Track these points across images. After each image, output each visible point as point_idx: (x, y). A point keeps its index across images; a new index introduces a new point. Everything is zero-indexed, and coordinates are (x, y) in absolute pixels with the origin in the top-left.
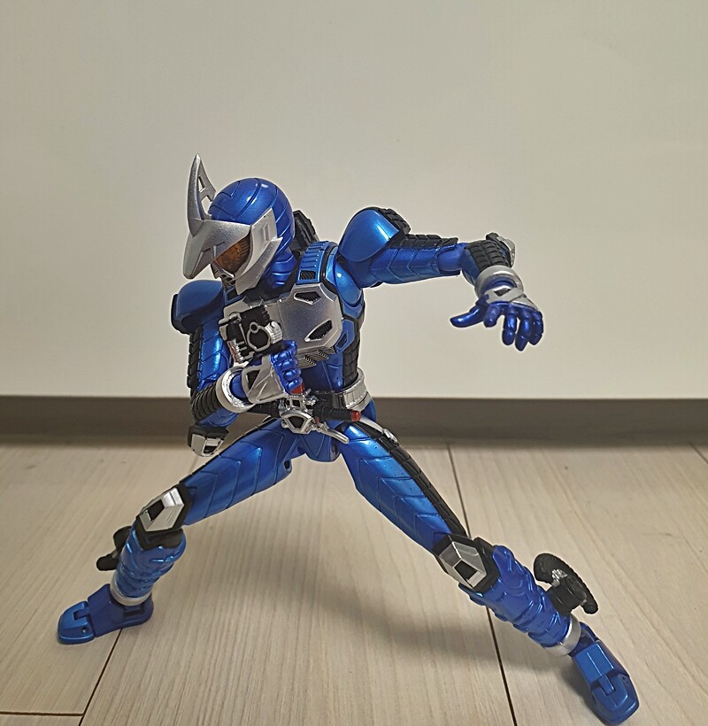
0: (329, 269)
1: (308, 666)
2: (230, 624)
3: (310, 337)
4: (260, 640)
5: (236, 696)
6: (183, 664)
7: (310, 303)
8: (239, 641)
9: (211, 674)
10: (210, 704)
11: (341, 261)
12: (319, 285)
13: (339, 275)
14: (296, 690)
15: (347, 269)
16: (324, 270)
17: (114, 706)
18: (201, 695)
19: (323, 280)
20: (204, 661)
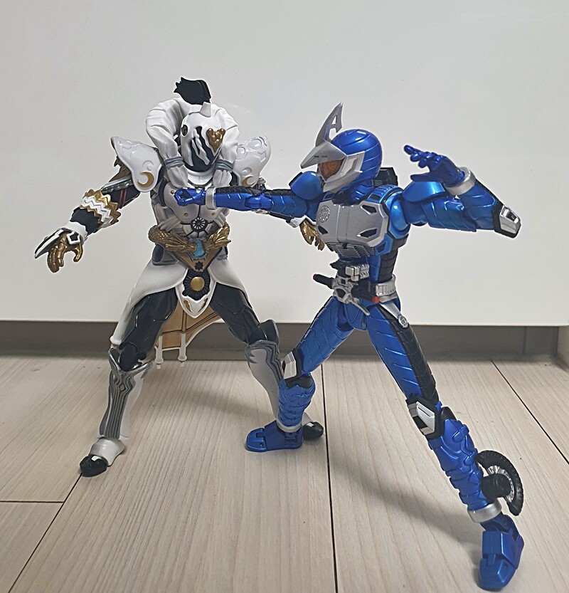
0: (390, 200)
1: (206, 480)
2: (160, 457)
3: (361, 235)
4: (178, 466)
5: (159, 494)
6: (128, 478)
7: (369, 213)
8: (164, 466)
9: (145, 483)
10: (143, 497)
11: (400, 198)
12: (379, 205)
13: (396, 207)
14: (197, 492)
15: (402, 206)
16: (386, 198)
17: (83, 498)
18: (137, 493)
19: (382, 203)
20: (141, 477)
